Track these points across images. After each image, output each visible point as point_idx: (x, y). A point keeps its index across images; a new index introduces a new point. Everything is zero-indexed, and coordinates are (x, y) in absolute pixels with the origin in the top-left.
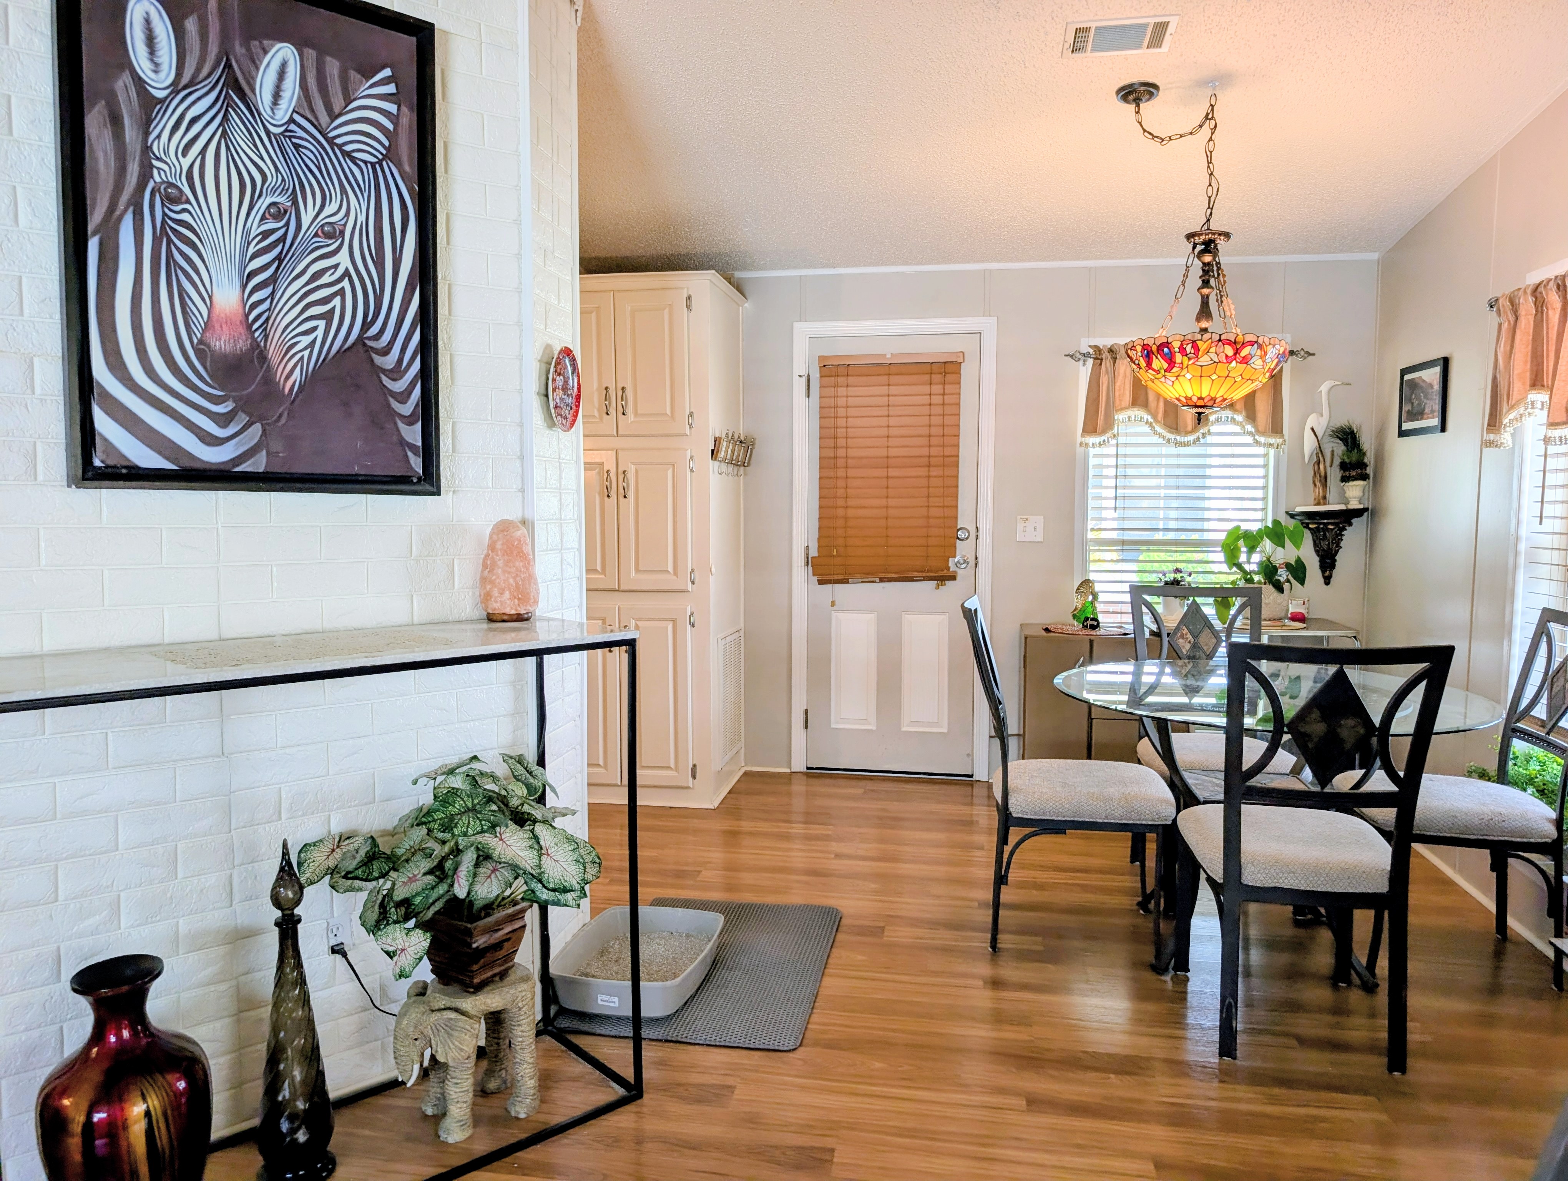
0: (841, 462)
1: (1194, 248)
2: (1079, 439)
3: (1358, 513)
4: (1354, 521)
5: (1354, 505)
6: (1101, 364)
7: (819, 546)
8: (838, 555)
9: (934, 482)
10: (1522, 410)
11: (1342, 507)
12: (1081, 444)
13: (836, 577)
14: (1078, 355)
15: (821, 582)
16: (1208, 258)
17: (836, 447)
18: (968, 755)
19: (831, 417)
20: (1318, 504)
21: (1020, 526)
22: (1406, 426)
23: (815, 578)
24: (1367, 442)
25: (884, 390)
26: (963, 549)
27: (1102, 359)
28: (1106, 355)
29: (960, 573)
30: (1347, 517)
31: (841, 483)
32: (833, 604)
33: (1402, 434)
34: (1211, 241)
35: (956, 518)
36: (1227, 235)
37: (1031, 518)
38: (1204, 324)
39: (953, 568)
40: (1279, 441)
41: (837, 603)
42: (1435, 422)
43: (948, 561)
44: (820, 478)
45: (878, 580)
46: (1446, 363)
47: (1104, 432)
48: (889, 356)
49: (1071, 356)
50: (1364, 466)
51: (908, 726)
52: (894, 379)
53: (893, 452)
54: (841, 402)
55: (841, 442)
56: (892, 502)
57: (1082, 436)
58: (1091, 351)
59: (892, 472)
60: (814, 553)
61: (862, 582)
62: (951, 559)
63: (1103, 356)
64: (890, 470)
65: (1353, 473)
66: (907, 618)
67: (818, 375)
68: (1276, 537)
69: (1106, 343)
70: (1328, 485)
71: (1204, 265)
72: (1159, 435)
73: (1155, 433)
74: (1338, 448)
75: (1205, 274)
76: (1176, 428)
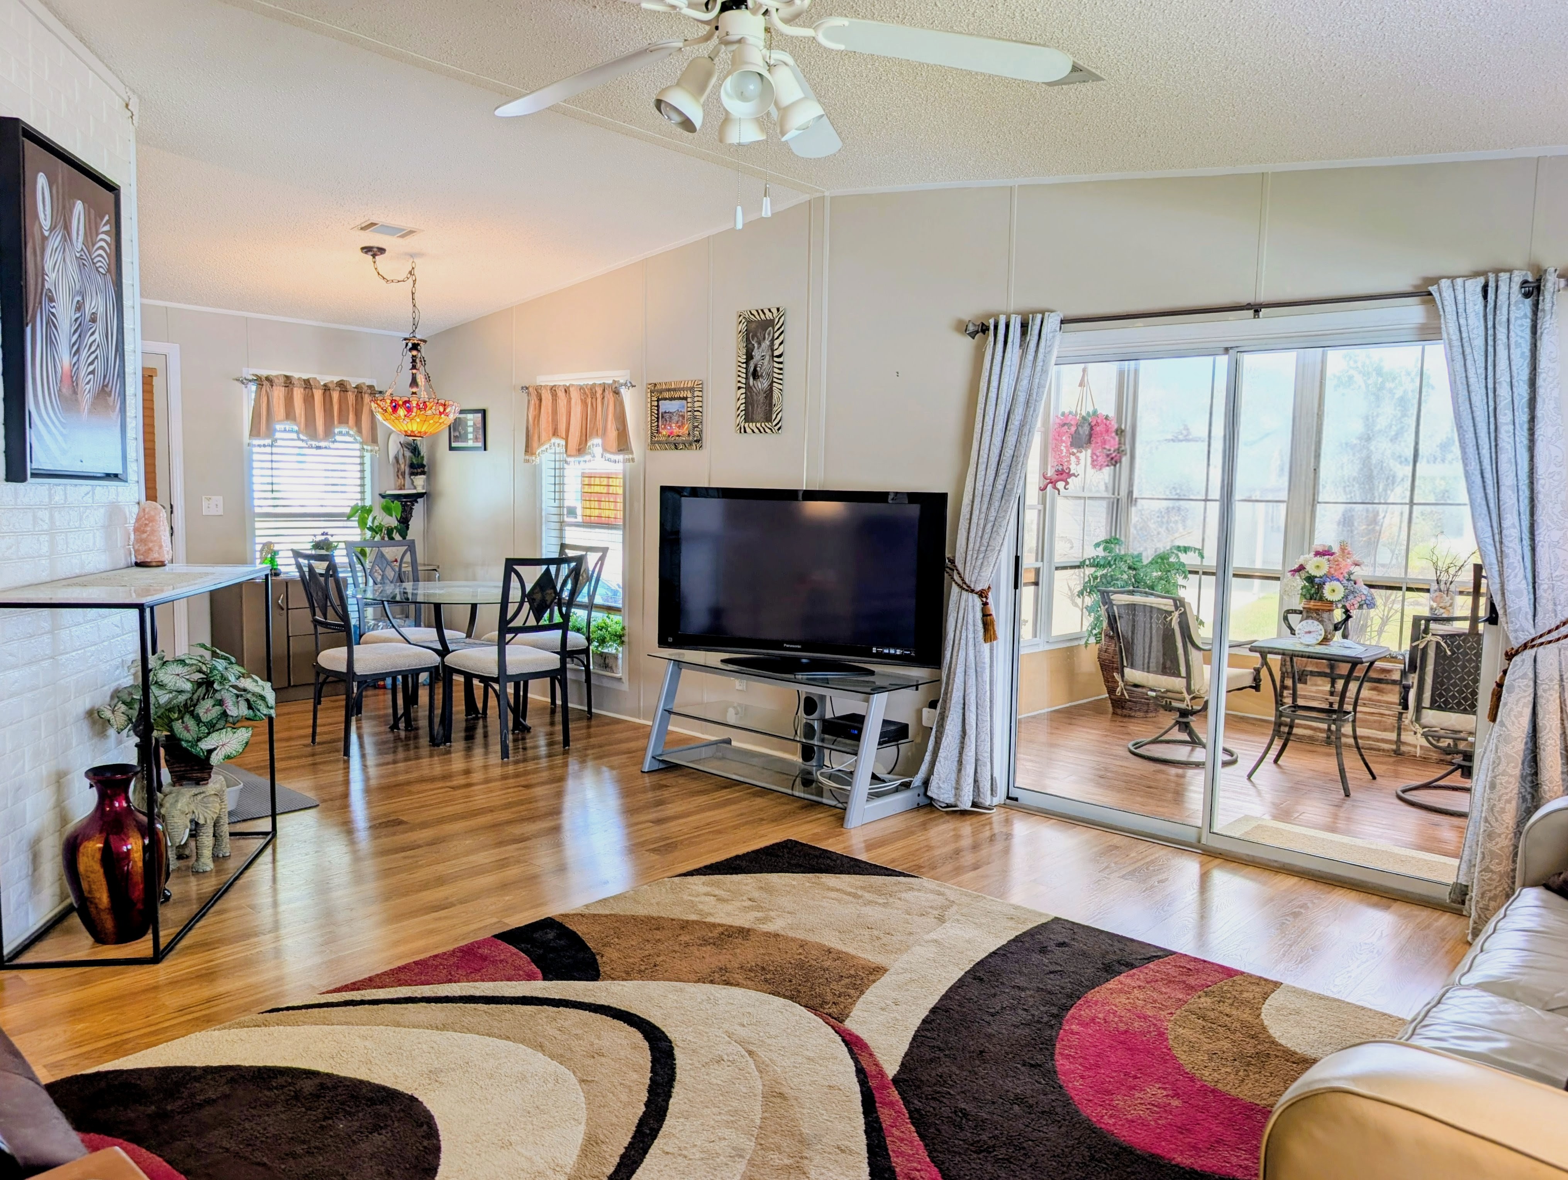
1: (407, 344)
2: (247, 440)
3: (421, 495)
4: (419, 500)
5: (420, 490)
6: (262, 388)
10: (547, 446)
11: (414, 491)
12: (248, 444)
14: (244, 380)
16: (414, 353)
20: (401, 489)
21: (205, 504)
22: (454, 445)
24: (424, 451)
27: (262, 385)
28: (265, 382)
30: (414, 498)
33: (451, 448)
34: (418, 344)
36: (425, 341)
37: (213, 497)
38: (414, 390)
40: (377, 448)
42: (480, 444)
46: (484, 412)
47: (266, 436)
49: (239, 380)
50: (423, 466)
57: (249, 438)
58: (254, 378)
63: (263, 383)
65: (419, 470)
68: (387, 510)
69: (264, 373)
70: (404, 478)
71: (413, 356)
72: (303, 440)
73: (299, 439)
74: (408, 454)
75: (414, 361)
76: (313, 436)
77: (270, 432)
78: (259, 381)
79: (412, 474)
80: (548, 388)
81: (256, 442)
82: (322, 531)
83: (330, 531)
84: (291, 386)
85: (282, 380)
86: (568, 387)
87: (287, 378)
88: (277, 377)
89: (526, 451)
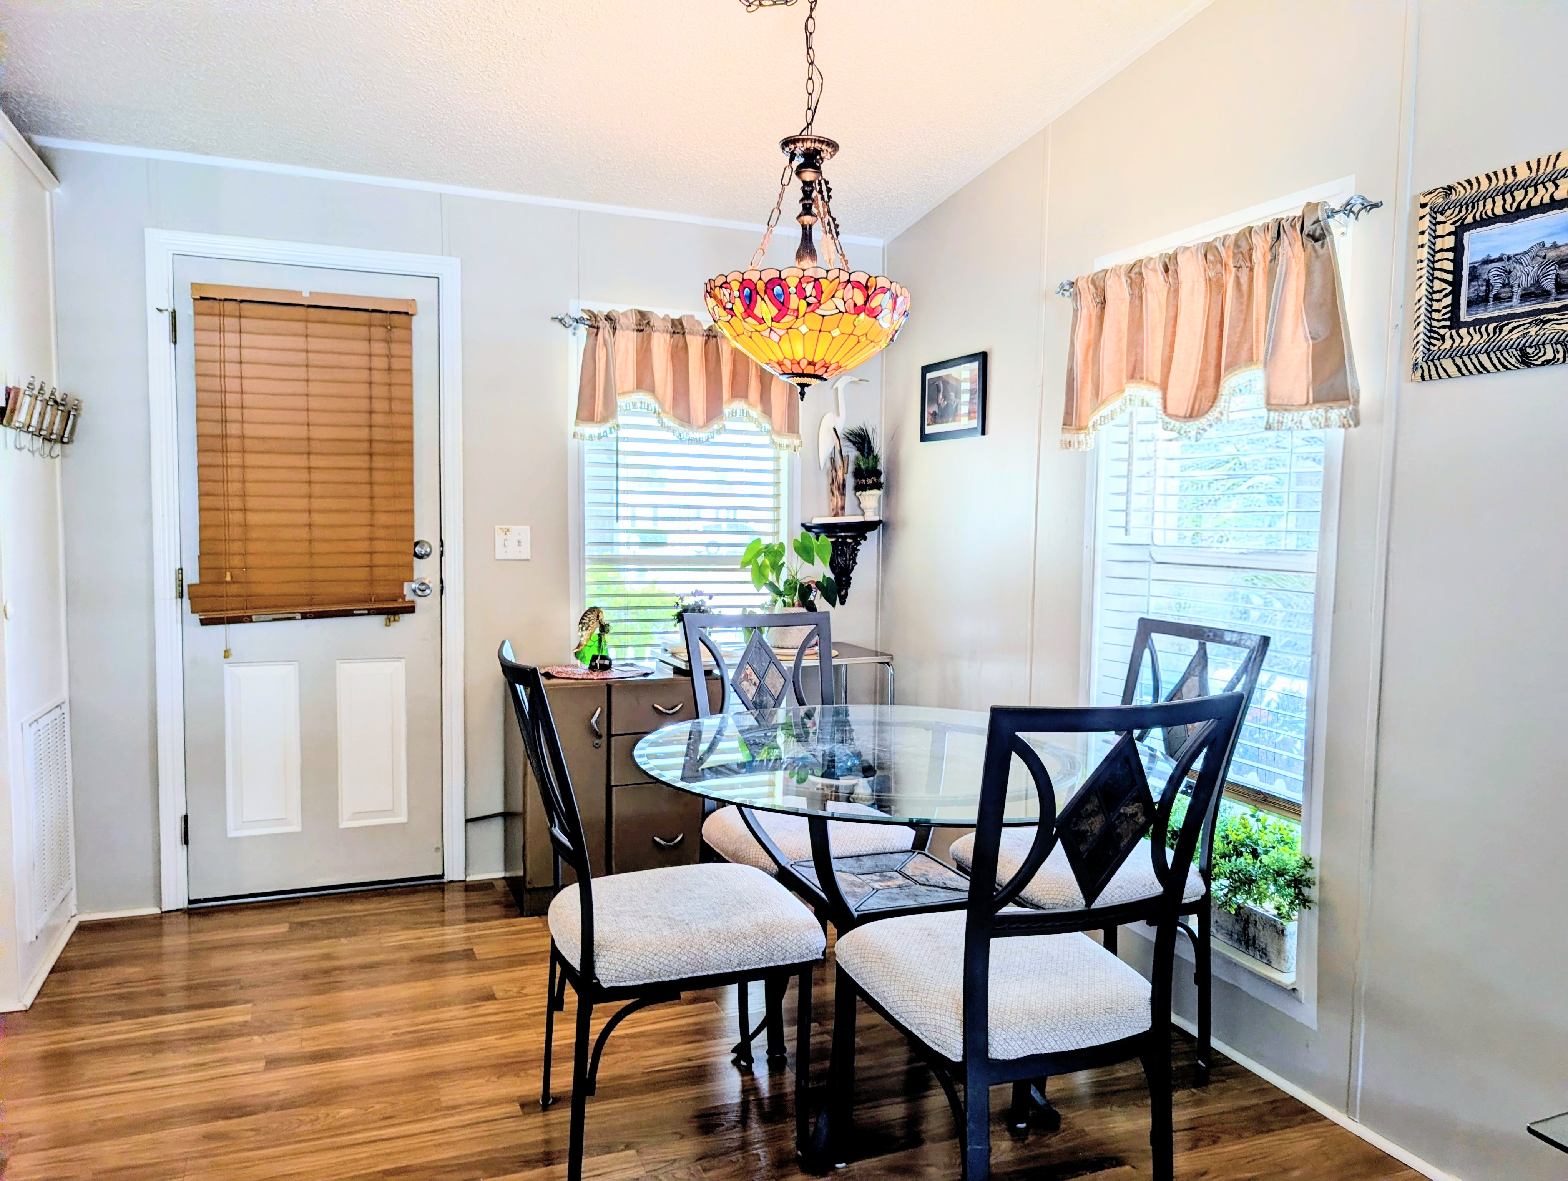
0: (233, 443)
1: (792, 159)
2: (571, 428)
3: (872, 526)
4: (868, 534)
5: (871, 517)
6: (597, 334)
7: (200, 569)
8: (233, 582)
9: (379, 477)
10: (1115, 406)
11: (859, 519)
12: (574, 435)
13: (231, 614)
14: (567, 320)
15: (204, 622)
16: (809, 175)
17: (224, 421)
18: (437, 849)
19: (215, 376)
20: (836, 515)
21: (499, 538)
23: (196, 617)
24: (879, 446)
25: (300, 342)
26: (424, 570)
27: (598, 328)
28: (602, 323)
29: (420, 603)
30: (861, 530)
31: (234, 474)
32: (227, 654)
33: (924, 437)
34: (817, 152)
35: (412, 527)
36: (835, 146)
37: (513, 528)
39: (409, 596)
40: (797, 442)
41: (233, 652)
42: (975, 423)
43: (402, 586)
44: (199, 466)
45: (298, 616)
46: (983, 358)
47: (604, 420)
48: (306, 294)
49: (560, 321)
50: (878, 474)
51: (350, 819)
52: (314, 328)
53: (316, 433)
54: (231, 354)
55: (233, 414)
56: (316, 504)
57: (576, 424)
58: (586, 316)
59: (315, 461)
60: (192, 577)
61: (275, 620)
62: (406, 584)
63: (600, 325)
64: (312, 457)
65: (870, 481)
66: (344, 669)
67: (191, 312)
68: (805, 552)
69: (602, 308)
70: (843, 494)
71: (805, 183)
72: (668, 428)
73: (663, 426)
74: (852, 453)
75: (807, 195)
76: (686, 419)
77: (610, 412)
78: (593, 323)
79: (859, 488)
80: (1123, 272)
81: (589, 430)
82: (692, 588)
83: (707, 589)
84: (647, 329)
85: (632, 321)
86: (1174, 257)
87: (642, 314)
88: (625, 314)
89: (1067, 423)
